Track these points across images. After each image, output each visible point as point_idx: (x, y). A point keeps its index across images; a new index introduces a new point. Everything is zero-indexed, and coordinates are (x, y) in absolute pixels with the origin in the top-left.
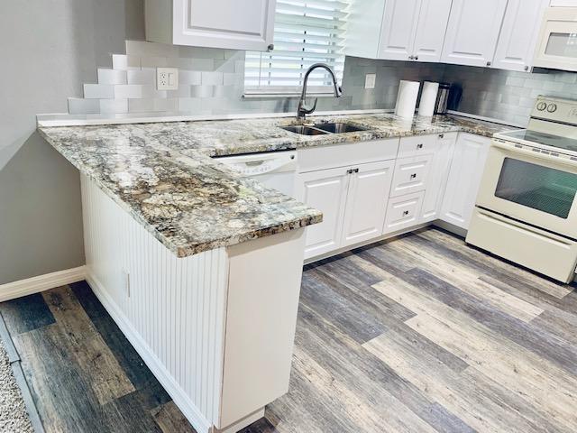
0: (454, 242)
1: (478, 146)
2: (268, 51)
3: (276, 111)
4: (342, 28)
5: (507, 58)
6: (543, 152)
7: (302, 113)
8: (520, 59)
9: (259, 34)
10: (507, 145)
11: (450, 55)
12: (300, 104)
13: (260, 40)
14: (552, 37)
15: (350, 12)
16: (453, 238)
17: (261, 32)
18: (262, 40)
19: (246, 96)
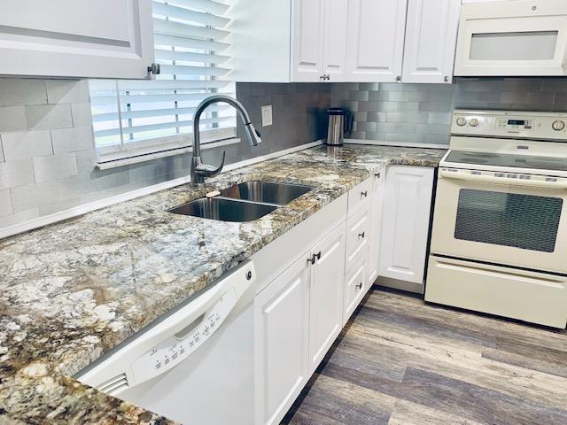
0: (411, 304)
1: (417, 179)
2: (148, 78)
3: (156, 181)
4: (225, 40)
5: (419, 69)
6: (508, 176)
7: (200, 176)
8: (435, 69)
9: (127, 44)
10: (460, 174)
11: (354, 72)
12: (194, 164)
13: (129, 54)
14: (476, 39)
15: (233, 18)
16: (404, 298)
17: (131, 39)
18: (135, 56)
19: (103, 167)
